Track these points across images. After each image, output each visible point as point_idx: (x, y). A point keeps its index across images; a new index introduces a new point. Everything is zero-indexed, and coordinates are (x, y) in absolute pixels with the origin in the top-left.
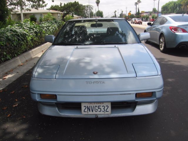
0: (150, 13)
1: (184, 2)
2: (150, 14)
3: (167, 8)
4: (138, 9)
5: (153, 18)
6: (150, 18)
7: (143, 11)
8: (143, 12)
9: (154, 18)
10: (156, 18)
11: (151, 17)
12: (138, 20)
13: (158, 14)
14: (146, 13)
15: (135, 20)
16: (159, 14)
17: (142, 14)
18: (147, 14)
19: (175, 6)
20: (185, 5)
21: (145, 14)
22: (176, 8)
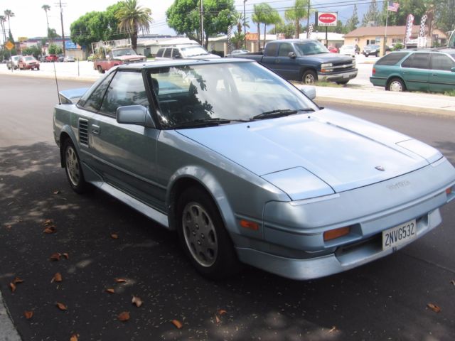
0: (44, 42)
1: (123, 14)
2: (44, 44)
3: (85, 29)
4: (10, 32)
5: (52, 52)
6: (44, 54)
7: (22, 38)
8: (23, 40)
9: (54, 53)
10: (60, 52)
11: (46, 51)
12: (27, 59)
13: (64, 43)
14: (31, 40)
15: (20, 61)
16: (66, 42)
17: (21, 46)
18: (35, 44)
19: (102, 23)
20: (126, 21)
21: (29, 45)
22: (106, 27)
